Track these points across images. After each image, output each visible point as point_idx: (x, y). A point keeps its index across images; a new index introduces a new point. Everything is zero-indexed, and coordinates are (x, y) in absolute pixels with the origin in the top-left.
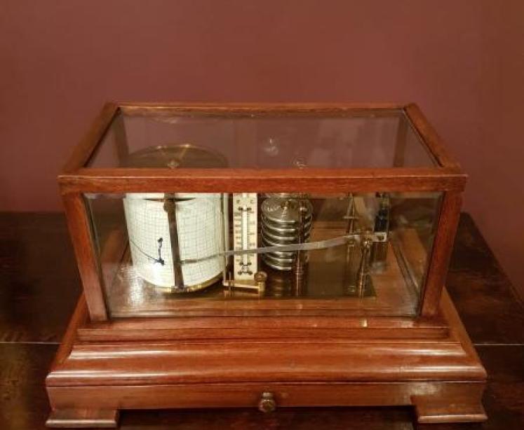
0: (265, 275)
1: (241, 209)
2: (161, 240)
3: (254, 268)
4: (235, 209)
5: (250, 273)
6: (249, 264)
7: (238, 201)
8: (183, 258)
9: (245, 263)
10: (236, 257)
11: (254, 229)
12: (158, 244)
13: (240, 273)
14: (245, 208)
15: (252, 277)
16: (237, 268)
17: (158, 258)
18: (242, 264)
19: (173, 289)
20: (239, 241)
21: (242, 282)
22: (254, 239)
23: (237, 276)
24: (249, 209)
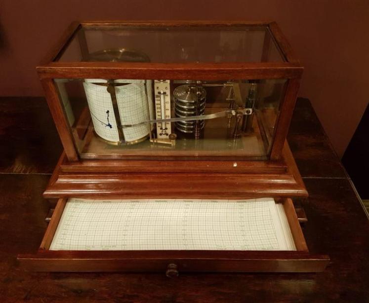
0: (176, 136)
1: (159, 93)
2: (108, 112)
3: (169, 131)
4: (156, 93)
5: (167, 135)
6: (166, 129)
7: (158, 88)
8: (123, 124)
9: (164, 128)
10: (158, 125)
11: (168, 106)
12: (107, 115)
13: (161, 134)
14: (162, 92)
15: (168, 137)
16: (159, 131)
17: (108, 124)
18: (161, 129)
19: (119, 143)
20: (159, 114)
21: (162, 140)
22: (169, 113)
23: (159, 137)
24: (165, 93)
